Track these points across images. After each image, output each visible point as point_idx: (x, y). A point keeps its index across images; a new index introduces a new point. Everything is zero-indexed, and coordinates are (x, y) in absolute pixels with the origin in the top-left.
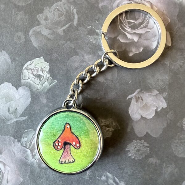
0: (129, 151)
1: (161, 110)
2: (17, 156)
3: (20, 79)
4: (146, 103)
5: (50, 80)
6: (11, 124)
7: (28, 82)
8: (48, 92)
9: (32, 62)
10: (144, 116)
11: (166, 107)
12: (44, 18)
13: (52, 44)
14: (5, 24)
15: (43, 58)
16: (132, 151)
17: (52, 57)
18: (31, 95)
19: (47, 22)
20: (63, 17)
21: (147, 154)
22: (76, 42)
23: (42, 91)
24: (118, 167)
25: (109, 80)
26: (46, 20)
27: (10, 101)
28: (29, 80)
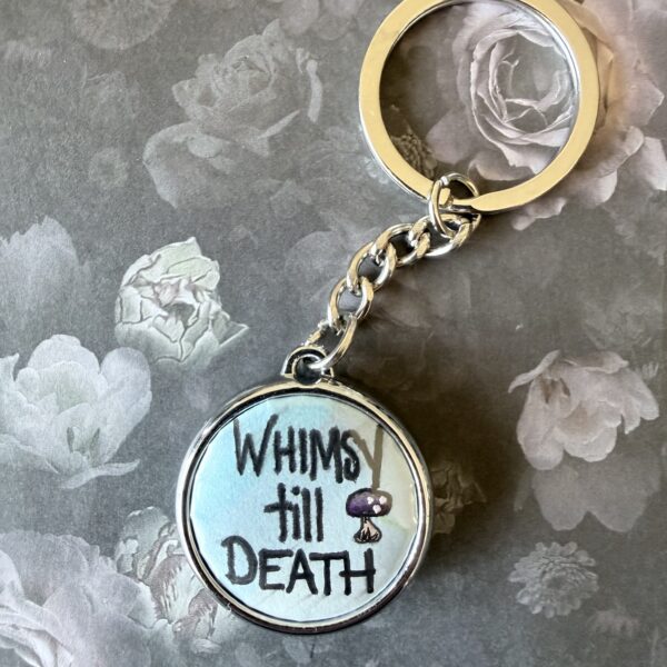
0: (522, 585)
1: (637, 429)
2: (101, 610)
3: (112, 320)
4: (581, 402)
5: (223, 322)
6: (78, 489)
7: (140, 333)
8: (216, 369)
9: (154, 256)
10: (576, 452)
11: (657, 419)
12: (197, 93)
13: (230, 190)
14: (53, 120)
15: (196, 243)
16: (533, 586)
17: (230, 239)
18: (153, 378)
19: (209, 109)
20: (268, 89)
21: (588, 596)
22: (318, 182)
23: (194, 363)
24: (480, 648)
25: (442, 320)
26: (207, 105)
27: (74, 405)
28: (144, 326)
